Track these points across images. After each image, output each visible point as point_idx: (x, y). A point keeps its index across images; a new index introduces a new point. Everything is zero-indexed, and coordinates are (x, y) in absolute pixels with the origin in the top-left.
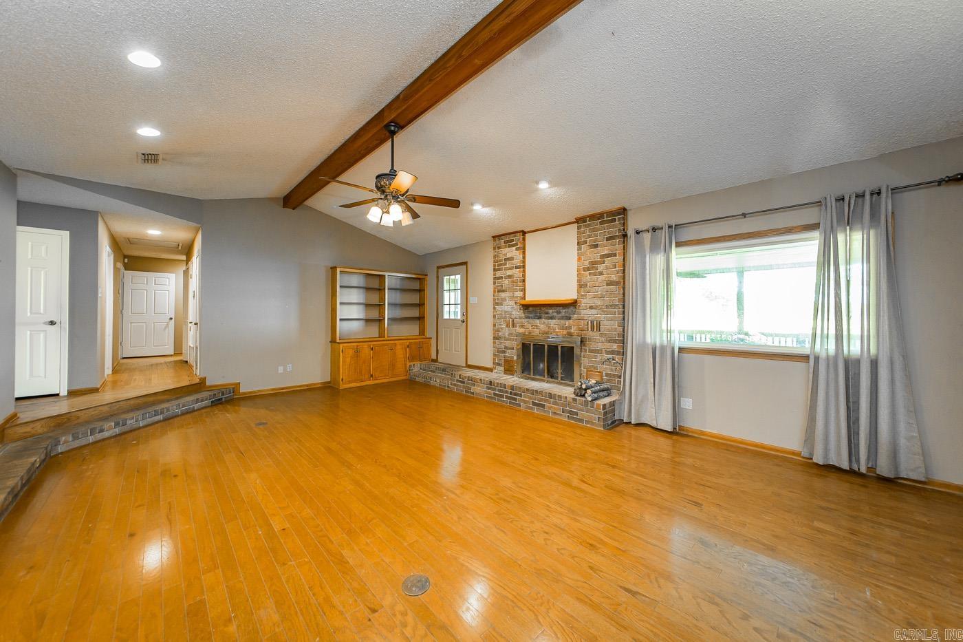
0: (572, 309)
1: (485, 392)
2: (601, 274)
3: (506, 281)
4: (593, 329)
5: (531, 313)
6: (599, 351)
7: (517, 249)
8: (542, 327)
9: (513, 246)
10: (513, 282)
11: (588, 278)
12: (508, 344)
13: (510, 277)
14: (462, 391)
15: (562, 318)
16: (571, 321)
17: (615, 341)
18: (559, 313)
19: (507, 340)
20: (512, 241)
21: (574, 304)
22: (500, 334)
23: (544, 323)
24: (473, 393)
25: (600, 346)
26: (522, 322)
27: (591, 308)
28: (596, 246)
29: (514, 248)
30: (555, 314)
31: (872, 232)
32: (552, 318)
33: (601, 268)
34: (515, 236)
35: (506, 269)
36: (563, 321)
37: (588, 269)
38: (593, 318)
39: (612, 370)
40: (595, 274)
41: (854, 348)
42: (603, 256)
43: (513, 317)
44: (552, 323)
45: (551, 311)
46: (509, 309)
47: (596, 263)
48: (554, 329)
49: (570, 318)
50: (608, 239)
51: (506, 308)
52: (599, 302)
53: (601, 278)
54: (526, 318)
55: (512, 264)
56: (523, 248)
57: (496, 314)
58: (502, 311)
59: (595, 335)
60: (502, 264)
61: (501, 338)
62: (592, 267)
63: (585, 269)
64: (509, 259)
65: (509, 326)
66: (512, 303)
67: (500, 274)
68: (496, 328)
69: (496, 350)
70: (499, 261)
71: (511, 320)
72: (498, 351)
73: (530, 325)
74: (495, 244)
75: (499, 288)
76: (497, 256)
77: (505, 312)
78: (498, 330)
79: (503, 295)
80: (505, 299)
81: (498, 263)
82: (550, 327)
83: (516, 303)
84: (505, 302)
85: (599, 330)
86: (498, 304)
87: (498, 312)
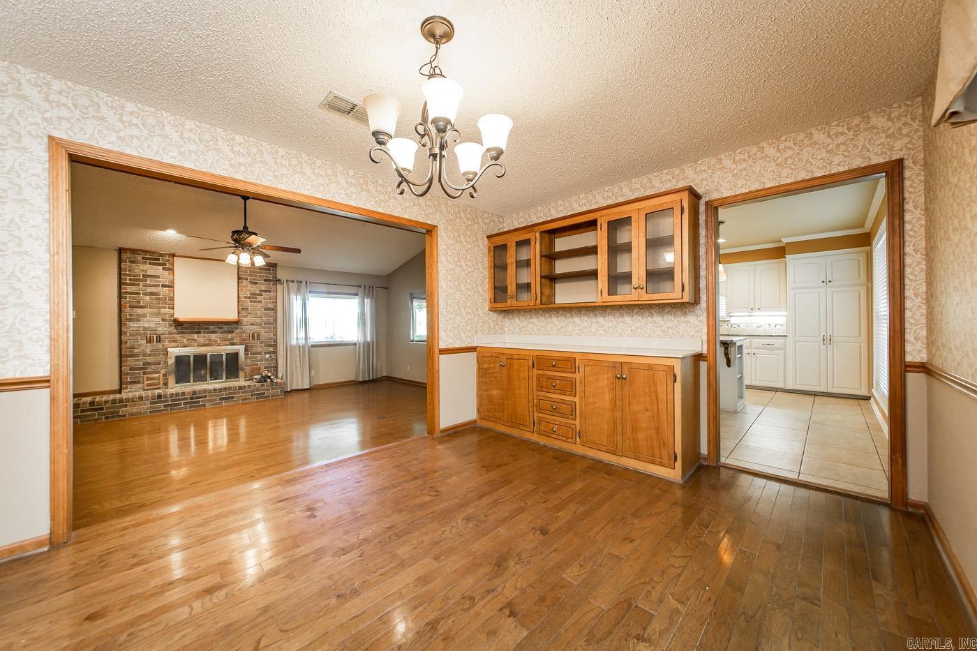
0: (234, 326)
2: (260, 302)
3: (147, 298)
4: (253, 338)
5: (185, 329)
6: (260, 353)
7: (163, 269)
8: (202, 340)
9: (160, 264)
10: (159, 299)
11: (248, 303)
12: (150, 359)
13: (151, 294)
15: (225, 332)
16: (234, 334)
17: (271, 346)
18: (220, 328)
19: (149, 355)
20: (157, 260)
21: (237, 323)
22: (136, 351)
23: (204, 337)
25: (259, 350)
26: (174, 337)
27: (252, 324)
28: (256, 283)
29: (161, 268)
30: (216, 329)
31: (367, 301)
32: (213, 332)
33: (259, 298)
34: (162, 257)
35: (146, 285)
36: (225, 335)
37: (249, 298)
38: (254, 331)
39: (269, 364)
40: (254, 302)
41: (368, 339)
42: (261, 291)
43: (158, 333)
44: (214, 336)
45: (212, 327)
46: (153, 325)
47: (257, 294)
48: (216, 341)
49: (233, 332)
50: (265, 280)
51: (146, 325)
52: (258, 321)
53: (262, 305)
54: (179, 333)
55: (156, 281)
56: (172, 270)
57: (124, 329)
58: (139, 327)
59: (256, 342)
60: (138, 280)
61: (136, 355)
62: (253, 297)
63: (245, 298)
64: (150, 276)
65: (152, 341)
66: (159, 320)
67: (130, 289)
68: (128, 345)
69: (126, 370)
70: (129, 275)
71: (155, 336)
72: (132, 369)
73: (185, 340)
74: (124, 256)
75: (134, 304)
76: (129, 271)
77: (145, 329)
78: (133, 348)
79: (140, 311)
80: (145, 316)
81: (128, 278)
82: (210, 340)
83: (163, 320)
84: (145, 319)
85: (258, 339)
86: (130, 320)
87: (131, 329)
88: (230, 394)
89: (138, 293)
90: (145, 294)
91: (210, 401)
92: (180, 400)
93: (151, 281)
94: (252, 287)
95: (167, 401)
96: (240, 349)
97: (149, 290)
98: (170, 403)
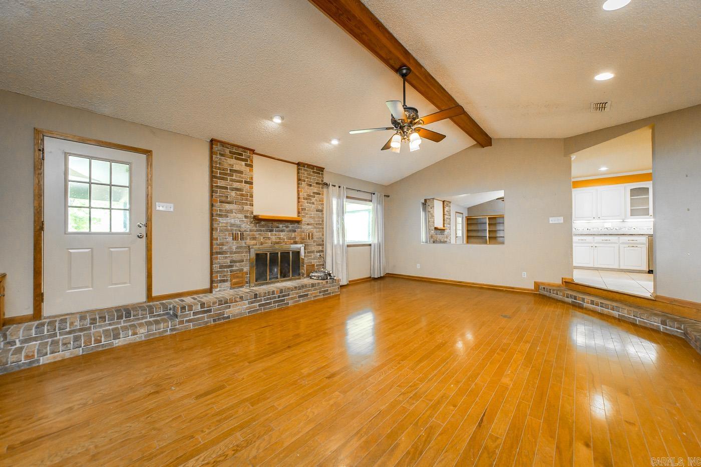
0: (296, 225)
1: (247, 308)
2: (313, 203)
3: (233, 193)
4: (309, 238)
5: (263, 226)
6: (313, 252)
7: (245, 165)
8: (274, 239)
9: (243, 160)
10: (242, 195)
11: (305, 204)
12: (236, 257)
13: (237, 189)
14: (207, 322)
15: (290, 231)
16: (296, 233)
17: (320, 245)
18: (287, 227)
19: (235, 253)
20: (241, 155)
21: (298, 222)
22: (225, 248)
23: (276, 235)
24: (228, 317)
25: (313, 249)
26: (253, 235)
27: (308, 224)
28: (311, 185)
29: (243, 163)
32: (282, 231)
33: (313, 200)
34: (245, 152)
35: (232, 180)
36: (290, 234)
37: (306, 199)
38: (309, 231)
39: (319, 262)
40: (310, 203)
41: (380, 241)
42: (314, 193)
43: (242, 230)
44: (282, 235)
45: (281, 226)
46: (237, 222)
48: (284, 239)
49: (295, 231)
50: (317, 183)
51: (232, 221)
52: (312, 221)
53: (314, 206)
54: (257, 231)
55: (240, 177)
56: (251, 166)
57: (215, 226)
58: (227, 223)
59: (310, 242)
60: (226, 174)
61: (225, 252)
62: (308, 198)
63: (304, 199)
64: (236, 171)
65: (237, 239)
66: (241, 216)
67: (221, 183)
68: (219, 242)
69: (216, 267)
70: (219, 169)
71: (239, 233)
72: (221, 267)
73: (262, 237)
74: (215, 148)
75: (223, 199)
76: (220, 163)
77: (232, 225)
78: (222, 244)
79: (228, 207)
80: (231, 211)
81: (219, 171)
82: (280, 238)
83: (246, 217)
84: (232, 215)
85: (312, 238)
86: (220, 216)
87: (220, 225)
88: (306, 291)
89: (226, 188)
90: (233, 189)
91: (292, 298)
92: (270, 299)
93: (236, 176)
94: (308, 189)
95: (261, 300)
96: (301, 247)
97: (236, 185)
98: (263, 302)
